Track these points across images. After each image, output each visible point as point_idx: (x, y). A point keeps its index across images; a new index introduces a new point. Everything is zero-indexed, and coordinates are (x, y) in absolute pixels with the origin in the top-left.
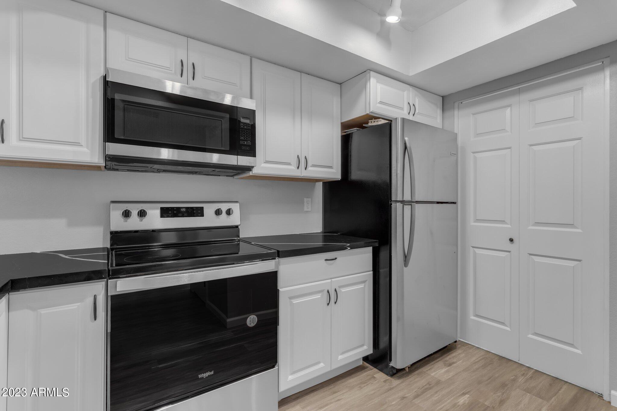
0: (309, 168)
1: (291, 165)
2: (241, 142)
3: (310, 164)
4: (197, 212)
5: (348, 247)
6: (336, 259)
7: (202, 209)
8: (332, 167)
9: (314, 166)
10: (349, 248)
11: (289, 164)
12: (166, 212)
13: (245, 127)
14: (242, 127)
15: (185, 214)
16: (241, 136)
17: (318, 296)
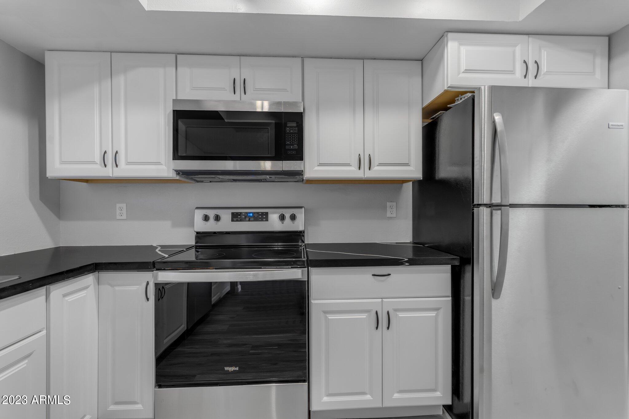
0: (375, 168)
1: (351, 166)
2: (287, 147)
3: (375, 162)
4: (264, 217)
5: (406, 262)
6: (389, 275)
7: (267, 214)
8: (408, 164)
9: (380, 165)
10: (407, 264)
11: (348, 165)
12: (236, 217)
13: (292, 131)
14: (288, 131)
15: (252, 219)
16: (287, 141)
17: (364, 316)
